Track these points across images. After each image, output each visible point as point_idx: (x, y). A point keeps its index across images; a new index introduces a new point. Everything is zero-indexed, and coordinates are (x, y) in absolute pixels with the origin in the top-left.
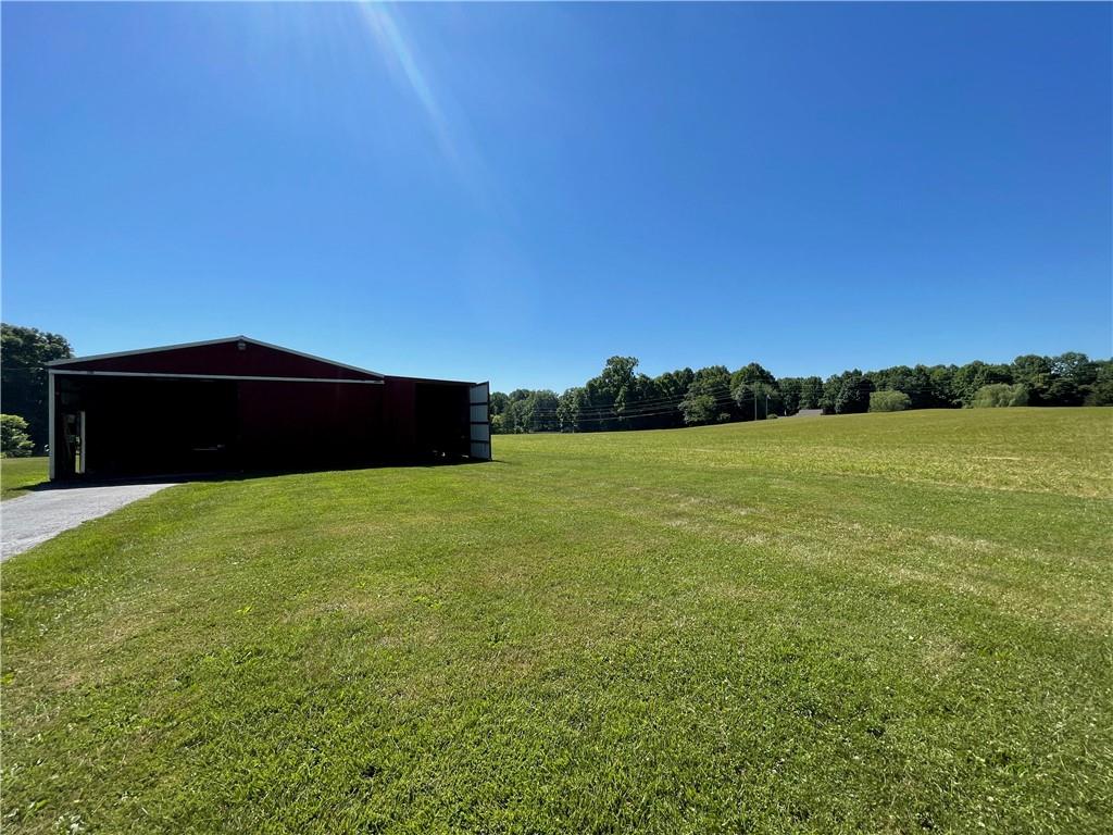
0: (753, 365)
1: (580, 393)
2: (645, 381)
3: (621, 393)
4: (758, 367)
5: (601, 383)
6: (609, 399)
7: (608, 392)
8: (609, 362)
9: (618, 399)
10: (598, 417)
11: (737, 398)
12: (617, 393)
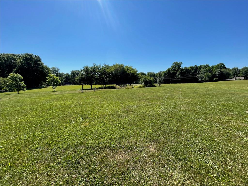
0: (221, 63)
1: (165, 73)
2: (186, 69)
3: (178, 72)
4: (223, 64)
5: (171, 70)
6: (174, 74)
7: (174, 72)
8: (174, 63)
9: (177, 74)
10: (170, 79)
11: (216, 73)
12: (177, 73)
